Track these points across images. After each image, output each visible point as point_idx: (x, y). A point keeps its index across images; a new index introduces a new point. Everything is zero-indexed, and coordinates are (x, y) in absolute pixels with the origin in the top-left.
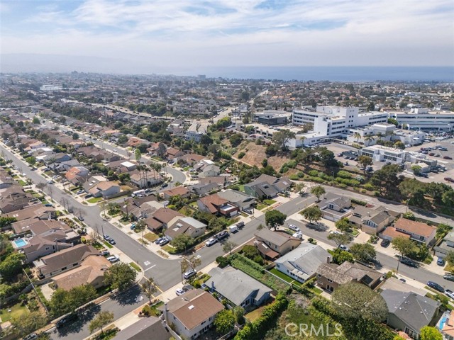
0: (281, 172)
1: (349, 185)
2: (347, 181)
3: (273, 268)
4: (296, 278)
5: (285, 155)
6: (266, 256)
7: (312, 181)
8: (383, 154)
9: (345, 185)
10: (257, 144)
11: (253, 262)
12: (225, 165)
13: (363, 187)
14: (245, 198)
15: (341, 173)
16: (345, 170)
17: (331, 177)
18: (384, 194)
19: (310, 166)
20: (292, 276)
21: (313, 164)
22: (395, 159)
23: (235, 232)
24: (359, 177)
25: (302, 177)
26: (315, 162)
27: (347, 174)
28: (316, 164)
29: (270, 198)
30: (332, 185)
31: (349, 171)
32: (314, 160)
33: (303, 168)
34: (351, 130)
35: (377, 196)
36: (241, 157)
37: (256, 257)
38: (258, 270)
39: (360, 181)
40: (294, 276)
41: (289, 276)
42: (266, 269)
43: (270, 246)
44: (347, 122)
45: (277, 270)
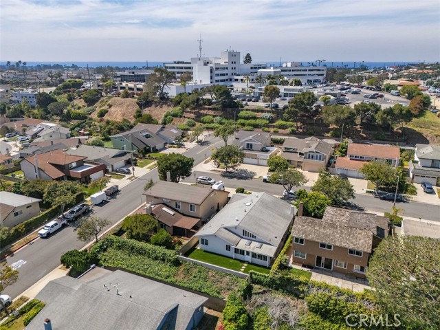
1: (256, 126)
2: (252, 121)
3: (193, 248)
4: (249, 258)
5: (166, 103)
6: (175, 228)
7: (207, 129)
9: (250, 128)
10: (123, 97)
11: (149, 246)
12: (78, 126)
13: (274, 127)
15: (242, 114)
16: (247, 110)
17: (232, 121)
18: (301, 131)
19: (202, 111)
20: (239, 256)
21: (205, 109)
23: (102, 204)
24: (266, 115)
26: (206, 107)
27: (250, 113)
28: (209, 109)
29: (156, 151)
31: (253, 110)
32: (204, 104)
33: (193, 116)
36: (102, 114)
37: (154, 236)
38: (163, 260)
39: (269, 119)
40: (243, 254)
41: (232, 258)
42: (181, 254)
43: (177, 209)
44: (230, 68)
45: (205, 251)
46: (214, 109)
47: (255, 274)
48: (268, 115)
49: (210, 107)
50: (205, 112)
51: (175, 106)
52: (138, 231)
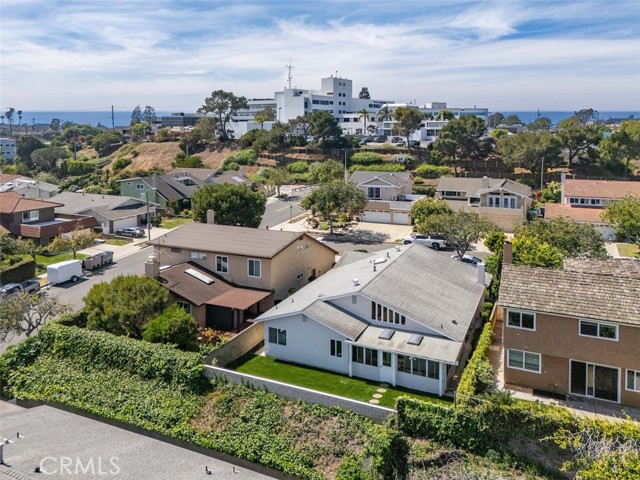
3: (251, 354)
4: (389, 373)
5: (228, 146)
6: (210, 308)
15: (357, 156)
16: (366, 150)
19: (289, 155)
20: (365, 369)
21: (294, 151)
23: (70, 283)
26: (296, 148)
27: (372, 155)
28: (301, 152)
32: (293, 144)
33: (273, 162)
34: (346, 116)
36: (120, 166)
38: (168, 378)
39: (405, 163)
40: (375, 364)
41: (346, 375)
42: (214, 361)
43: (221, 273)
44: (336, 103)
45: (277, 361)
46: (310, 152)
47: (413, 406)
48: (404, 157)
49: (303, 148)
50: (294, 156)
51: (243, 148)
52: (116, 310)
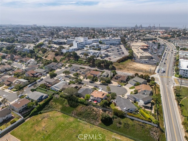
0: (60, 61)
1: (82, 63)
2: (81, 62)
7: (71, 63)
8: (93, 52)
10: (52, 52)
11: (43, 88)
14: (44, 71)
17: (76, 61)
18: (91, 65)
19: (70, 58)
20: (55, 90)
21: (71, 57)
22: (96, 54)
24: (84, 60)
25: (67, 62)
29: (54, 70)
30: (77, 64)
31: (82, 59)
33: (68, 59)
35: (89, 66)
36: (46, 57)
